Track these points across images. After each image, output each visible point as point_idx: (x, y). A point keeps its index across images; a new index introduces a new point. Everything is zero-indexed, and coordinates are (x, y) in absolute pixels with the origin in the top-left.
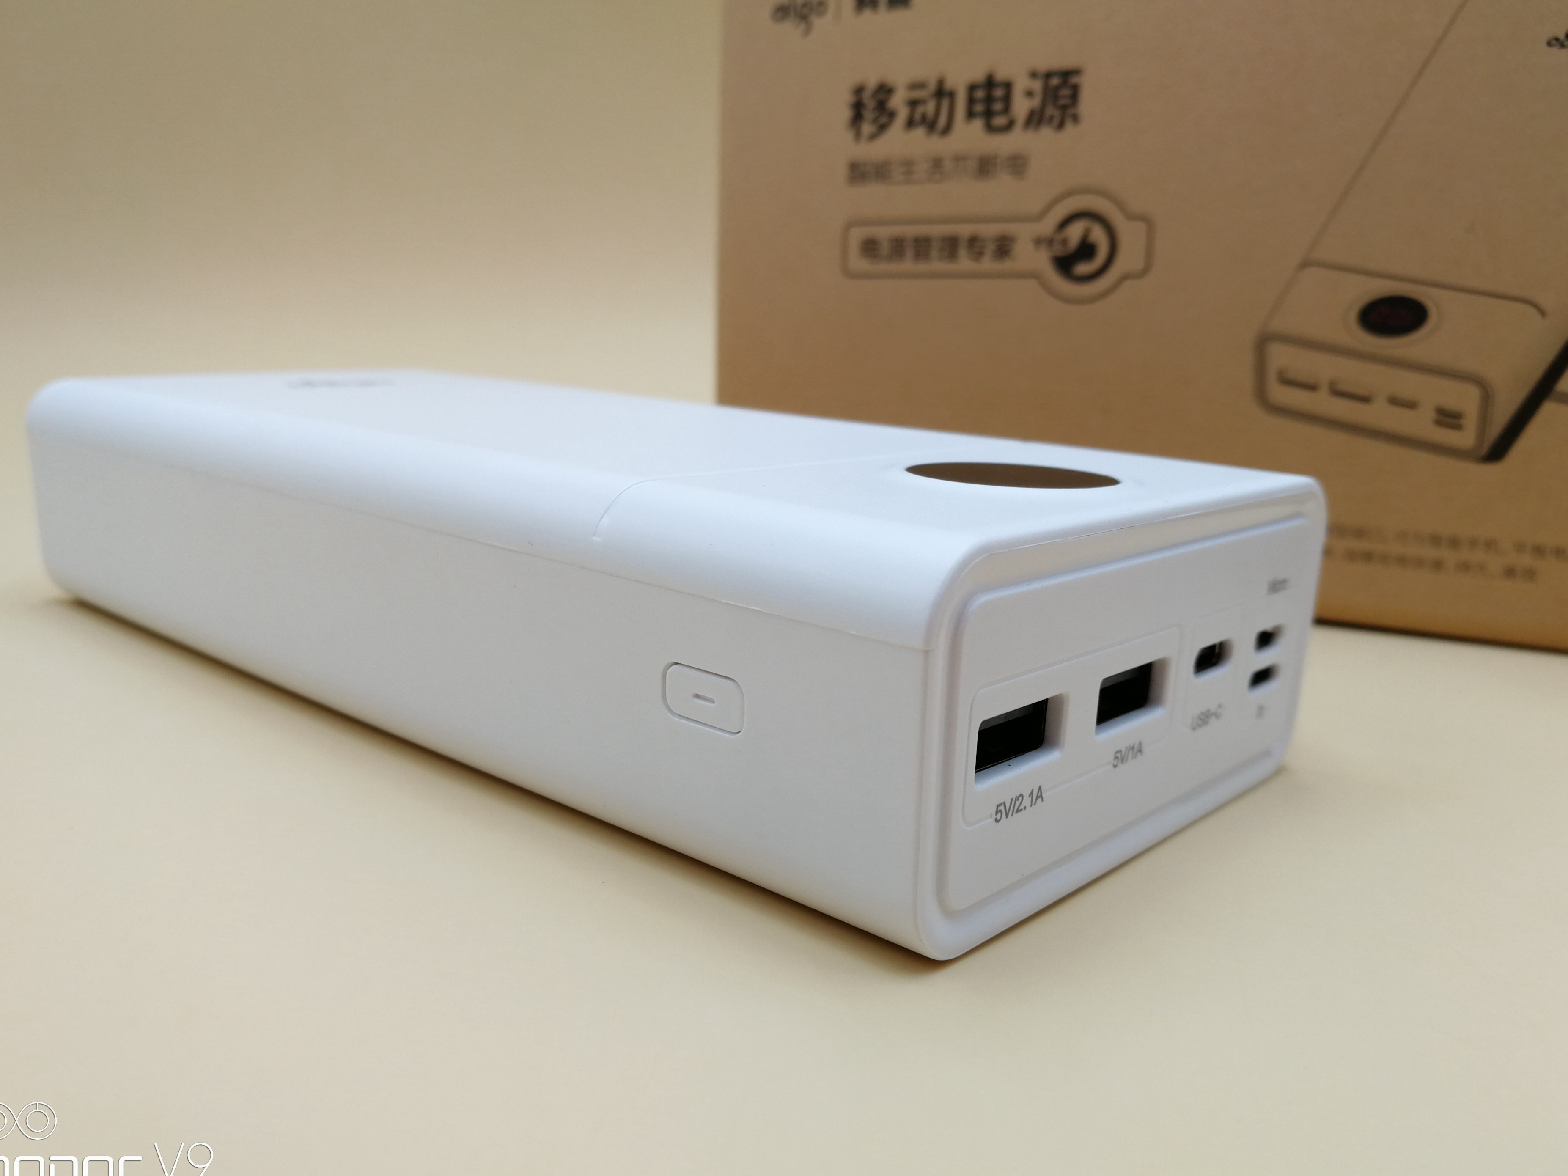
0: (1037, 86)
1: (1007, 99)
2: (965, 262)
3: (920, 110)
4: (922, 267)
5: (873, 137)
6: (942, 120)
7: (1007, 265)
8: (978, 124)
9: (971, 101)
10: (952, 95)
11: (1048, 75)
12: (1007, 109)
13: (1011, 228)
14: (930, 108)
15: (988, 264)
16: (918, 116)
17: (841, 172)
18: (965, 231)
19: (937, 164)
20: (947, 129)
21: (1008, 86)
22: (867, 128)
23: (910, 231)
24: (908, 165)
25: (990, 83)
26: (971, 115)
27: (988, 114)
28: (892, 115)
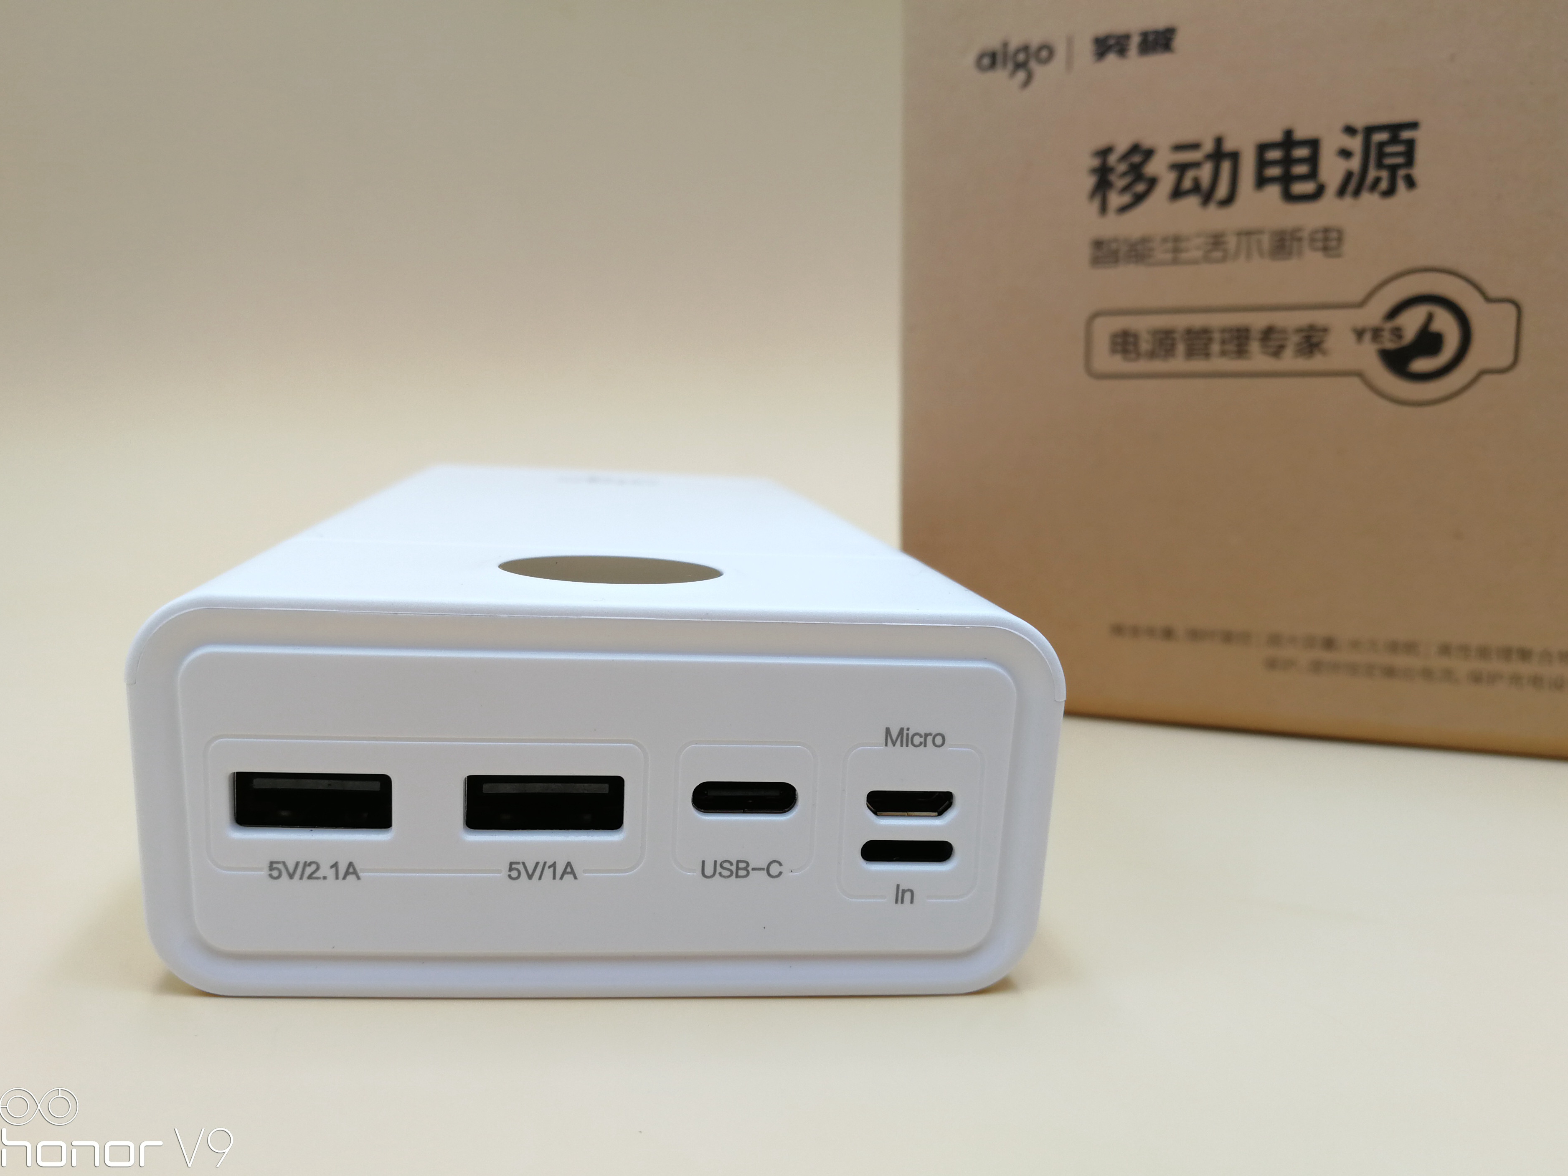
0: (1355, 144)
1: (1313, 160)
2: (1259, 360)
3: (1190, 175)
4: (1199, 365)
5: (1124, 209)
6: (1222, 191)
7: (1317, 362)
8: (1274, 191)
9: (1262, 163)
10: (1235, 157)
11: (1370, 130)
12: (1313, 175)
13: (1319, 318)
14: (1205, 173)
15: (1289, 361)
16: (1187, 184)
17: (1085, 252)
18: (1258, 321)
19: (1217, 241)
20: (1229, 200)
21: (1314, 144)
22: (1116, 200)
23: (1181, 322)
24: (1176, 243)
25: (1288, 141)
26: (1261, 181)
27: (1286, 180)
28: (1152, 182)
